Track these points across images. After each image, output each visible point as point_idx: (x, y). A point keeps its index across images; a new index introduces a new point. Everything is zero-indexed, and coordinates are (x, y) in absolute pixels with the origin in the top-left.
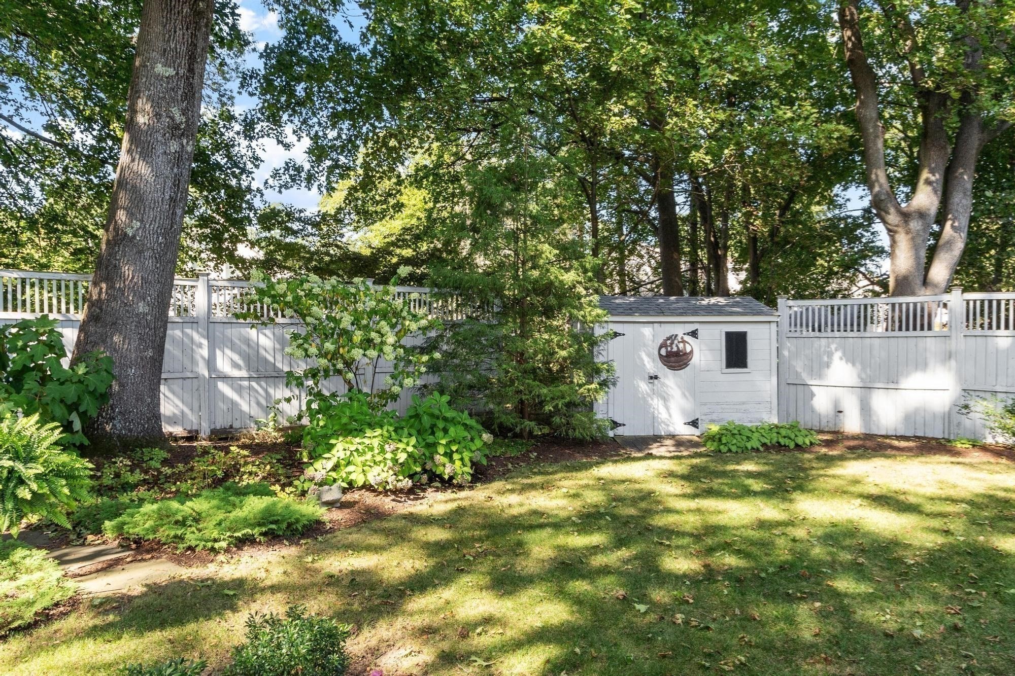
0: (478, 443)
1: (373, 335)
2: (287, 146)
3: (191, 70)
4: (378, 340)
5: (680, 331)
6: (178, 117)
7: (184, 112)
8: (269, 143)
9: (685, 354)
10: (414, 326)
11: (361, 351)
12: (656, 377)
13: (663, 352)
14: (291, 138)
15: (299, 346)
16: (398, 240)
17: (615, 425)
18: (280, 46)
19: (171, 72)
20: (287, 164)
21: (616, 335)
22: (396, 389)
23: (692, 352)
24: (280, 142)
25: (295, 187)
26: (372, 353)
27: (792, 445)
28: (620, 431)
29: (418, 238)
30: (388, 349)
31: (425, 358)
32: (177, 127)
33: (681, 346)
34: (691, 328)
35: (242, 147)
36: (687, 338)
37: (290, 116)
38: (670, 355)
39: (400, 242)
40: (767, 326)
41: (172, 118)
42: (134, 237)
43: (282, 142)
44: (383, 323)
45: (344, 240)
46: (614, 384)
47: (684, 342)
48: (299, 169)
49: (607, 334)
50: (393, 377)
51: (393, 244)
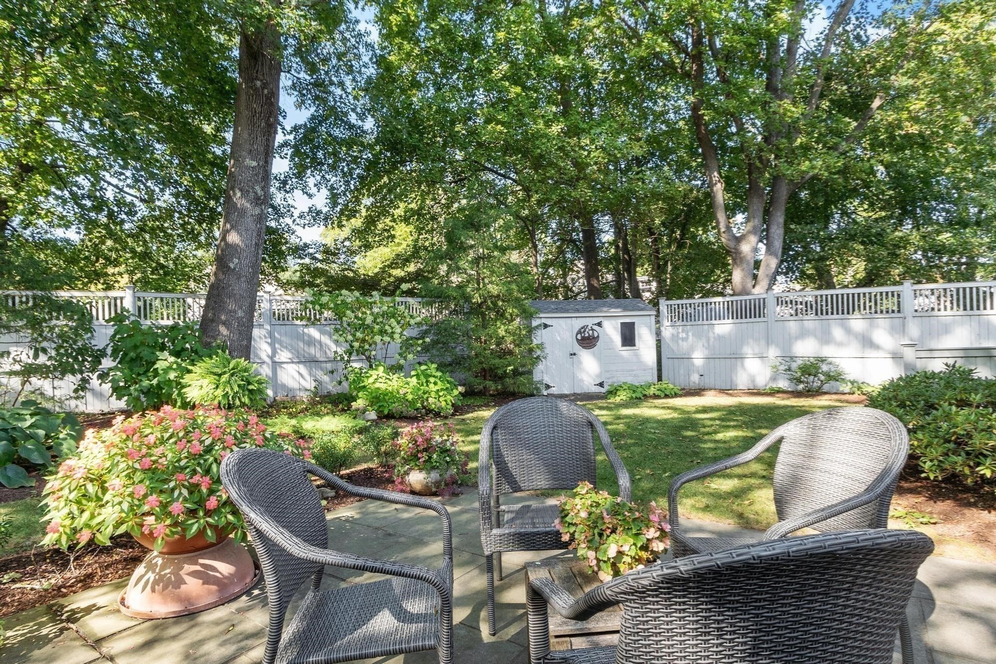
0: (456, 392)
1: (387, 327)
2: (310, 196)
3: (266, 162)
4: (390, 331)
5: (590, 322)
6: (260, 192)
7: (263, 189)
8: (298, 193)
9: (594, 338)
10: (412, 322)
11: (380, 337)
12: (575, 354)
13: (579, 337)
14: (314, 190)
15: (341, 335)
16: (392, 263)
17: (548, 387)
18: (305, 125)
19: (254, 164)
20: (310, 208)
21: (546, 326)
22: (402, 362)
23: (598, 336)
24: (304, 193)
25: (316, 225)
26: (387, 339)
27: (663, 395)
28: (551, 391)
29: (406, 261)
30: (396, 336)
31: (420, 342)
32: (258, 198)
33: (591, 332)
34: (597, 321)
35: (278, 198)
36: (595, 327)
37: (312, 172)
38: (583, 339)
39: (393, 265)
40: (648, 318)
41: (256, 193)
42: (235, 269)
43: (306, 193)
44: (392, 320)
45: (356, 266)
46: (545, 358)
47: (592, 330)
48: (319, 213)
49: (540, 325)
50: (400, 354)
51: (390, 266)
